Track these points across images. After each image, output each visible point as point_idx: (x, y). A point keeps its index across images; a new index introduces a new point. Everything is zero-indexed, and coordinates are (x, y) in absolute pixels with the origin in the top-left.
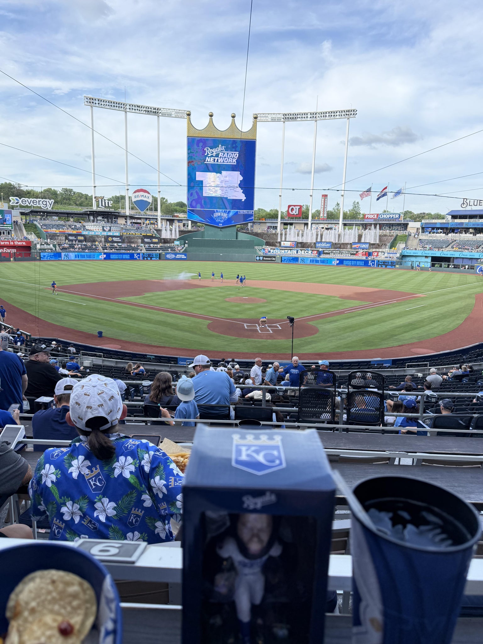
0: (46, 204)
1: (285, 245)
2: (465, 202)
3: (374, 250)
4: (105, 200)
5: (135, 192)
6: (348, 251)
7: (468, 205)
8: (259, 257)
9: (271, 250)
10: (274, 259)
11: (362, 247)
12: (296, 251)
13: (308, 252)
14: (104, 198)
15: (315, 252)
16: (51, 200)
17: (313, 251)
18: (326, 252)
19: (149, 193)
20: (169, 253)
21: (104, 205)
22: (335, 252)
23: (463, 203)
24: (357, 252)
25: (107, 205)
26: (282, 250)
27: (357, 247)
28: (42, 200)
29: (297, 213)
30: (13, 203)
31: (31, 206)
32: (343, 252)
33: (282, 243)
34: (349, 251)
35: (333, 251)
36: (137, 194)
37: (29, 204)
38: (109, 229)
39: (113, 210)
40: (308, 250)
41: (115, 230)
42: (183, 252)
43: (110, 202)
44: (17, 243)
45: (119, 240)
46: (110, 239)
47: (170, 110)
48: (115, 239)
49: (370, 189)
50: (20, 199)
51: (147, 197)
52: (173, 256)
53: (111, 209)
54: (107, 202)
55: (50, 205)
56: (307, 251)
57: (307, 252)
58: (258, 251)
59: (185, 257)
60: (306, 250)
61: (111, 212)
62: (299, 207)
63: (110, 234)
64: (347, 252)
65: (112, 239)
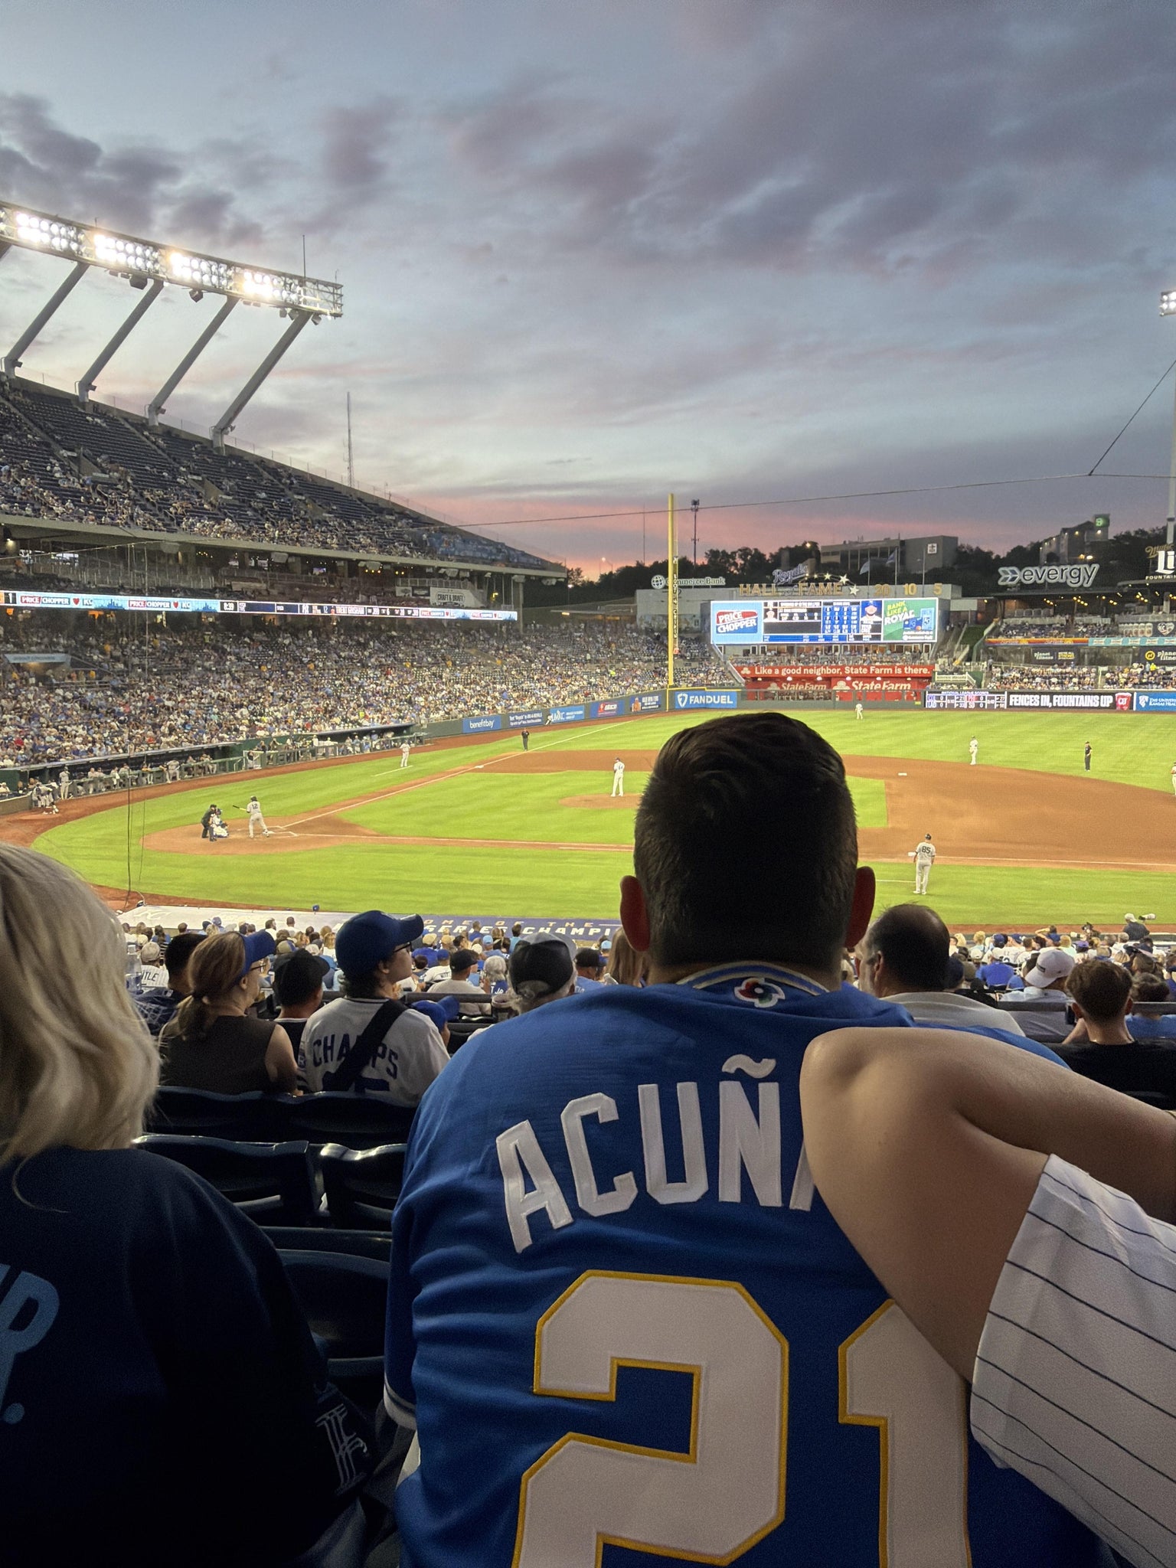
0: (1079, 577)
16: (1093, 566)
28: (1069, 568)
30: (1006, 579)
31: (1043, 585)
37: (1040, 579)
44: (908, 670)
46: (1151, 655)
48: (1164, 656)
50: (1021, 570)
55: (1089, 577)
65: (1156, 654)
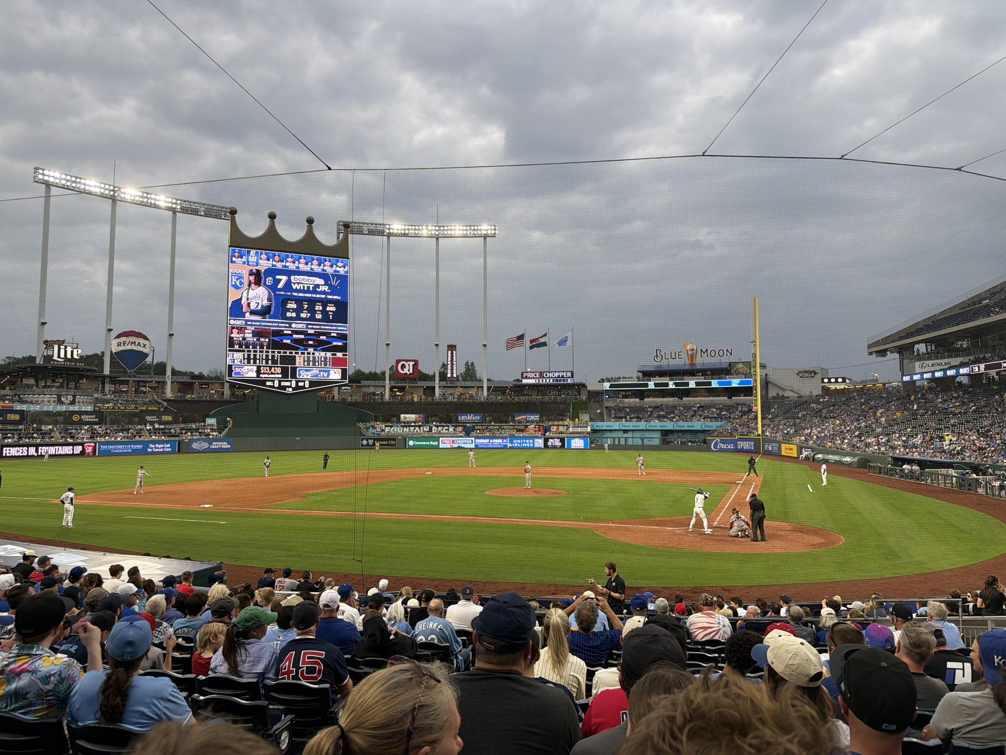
1: (407, 420)
2: (658, 355)
3: (551, 423)
4: (66, 347)
5: (118, 337)
6: (512, 426)
7: (664, 358)
8: (367, 440)
9: (387, 428)
10: (392, 442)
11: (530, 419)
12: (428, 428)
13: (448, 430)
14: (65, 344)
15: (461, 428)
17: (455, 427)
18: (478, 427)
19: (146, 338)
20: (197, 440)
21: (62, 355)
22: (491, 427)
23: (657, 356)
24: (526, 427)
25: (69, 356)
26: (405, 428)
27: (522, 419)
29: (411, 372)
32: (505, 427)
33: (402, 416)
34: (514, 426)
35: (489, 426)
36: (123, 339)
38: (71, 399)
39: (83, 364)
40: (448, 426)
41: (83, 402)
42: (224, 436)
43: (75, 351)
45: (95, 420)
46: (75, 418)
47: (197, 205)
48: (85, 418)
49: (523, 335)
51: (142, 345)
52: (205, 445)
53: (78, 364)
54: (69, 350)
56: (447, 428)
57: (446, 430)
58: (364, 431)
59: (229, 446)
60: (446, 426)
61: (77, 369)
62: (414, 363)
63: (71, 408)
64: (510, 428)
65: (81, 417)
